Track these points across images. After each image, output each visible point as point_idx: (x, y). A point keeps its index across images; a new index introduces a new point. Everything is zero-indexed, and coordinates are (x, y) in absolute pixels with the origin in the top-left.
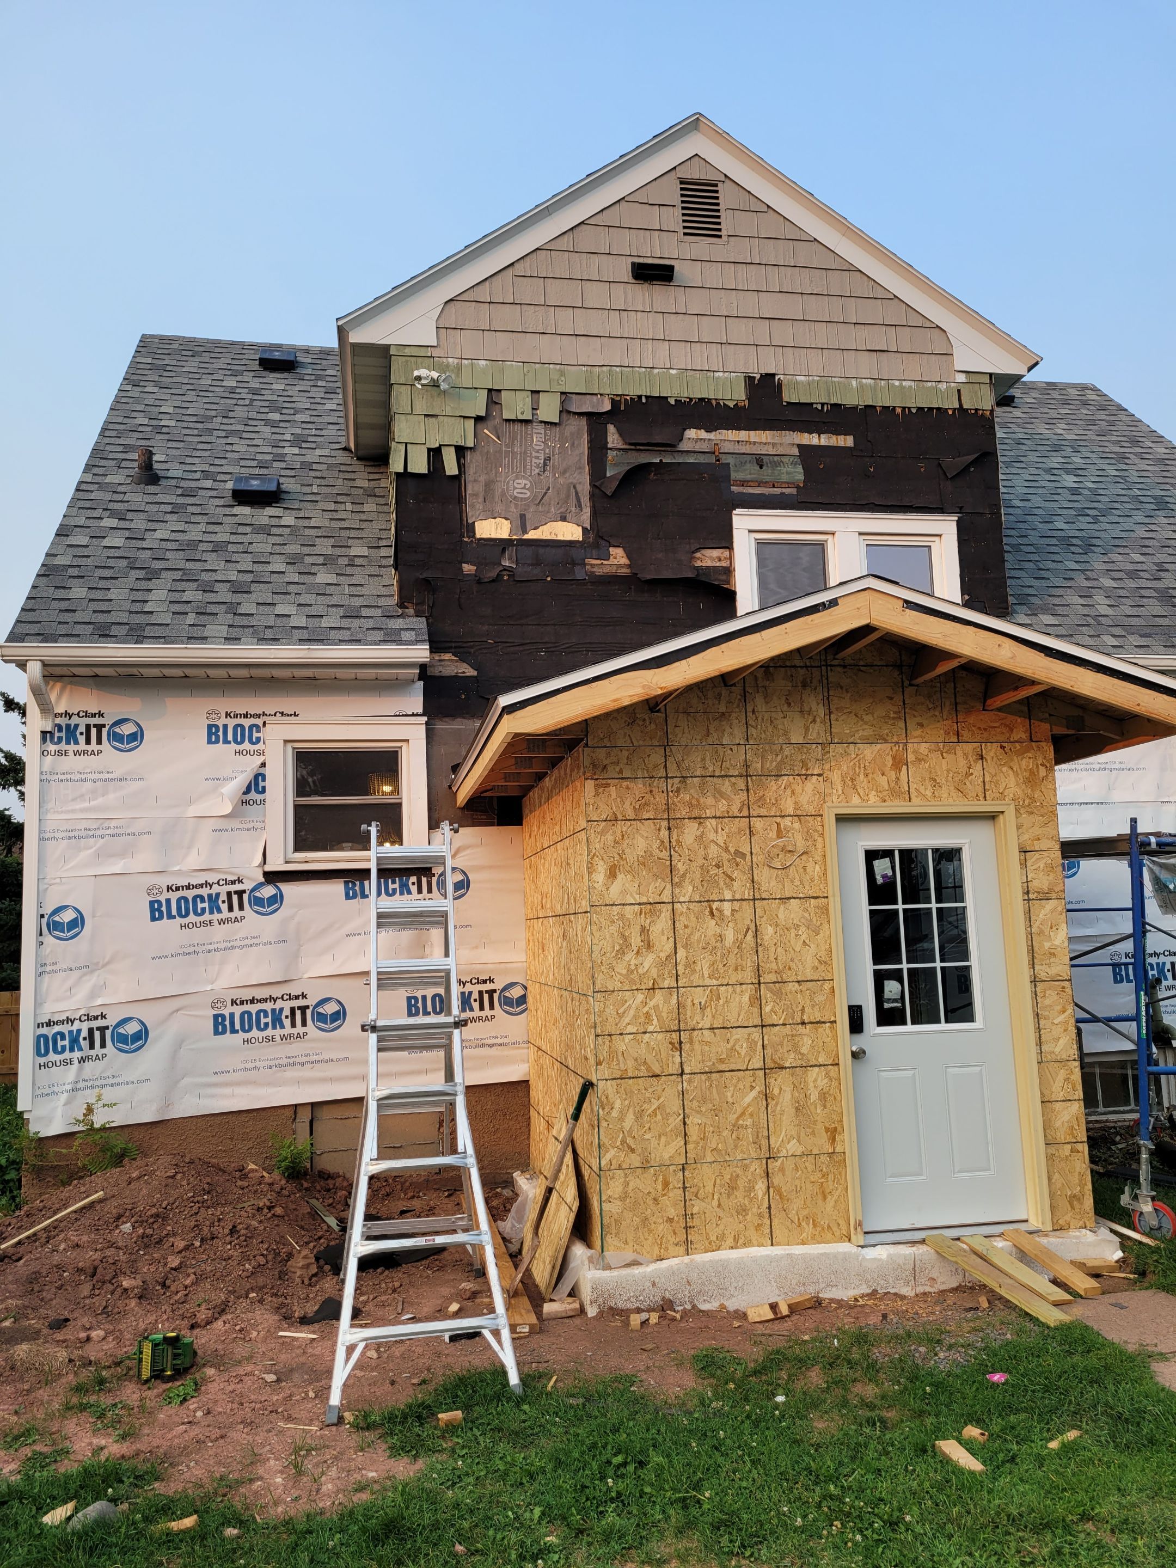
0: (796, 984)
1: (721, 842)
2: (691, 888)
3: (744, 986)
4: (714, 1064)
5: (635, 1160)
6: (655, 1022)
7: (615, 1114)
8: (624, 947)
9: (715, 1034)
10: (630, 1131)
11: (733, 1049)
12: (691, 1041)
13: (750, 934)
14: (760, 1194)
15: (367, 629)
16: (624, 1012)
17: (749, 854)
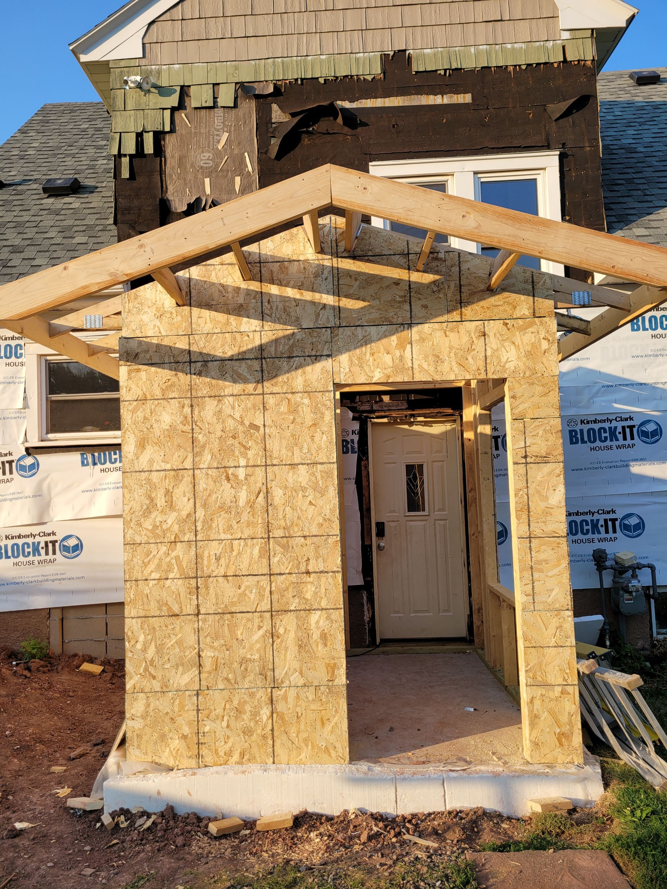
0: (303, 539)
1: (237, 416)
2: (210, 456)
3: (255, 541)
4: (226, 606)
5: (157, 686)
6: (176, 570)
7: (139, 646)
8: (150, 507)
9: (228, 581)
10: (152, 661)
11: (244, 594)
12: (207, 588)
13: (262, 495)
14: (265, 718)
16: (149, 562)
17: (262, 427)
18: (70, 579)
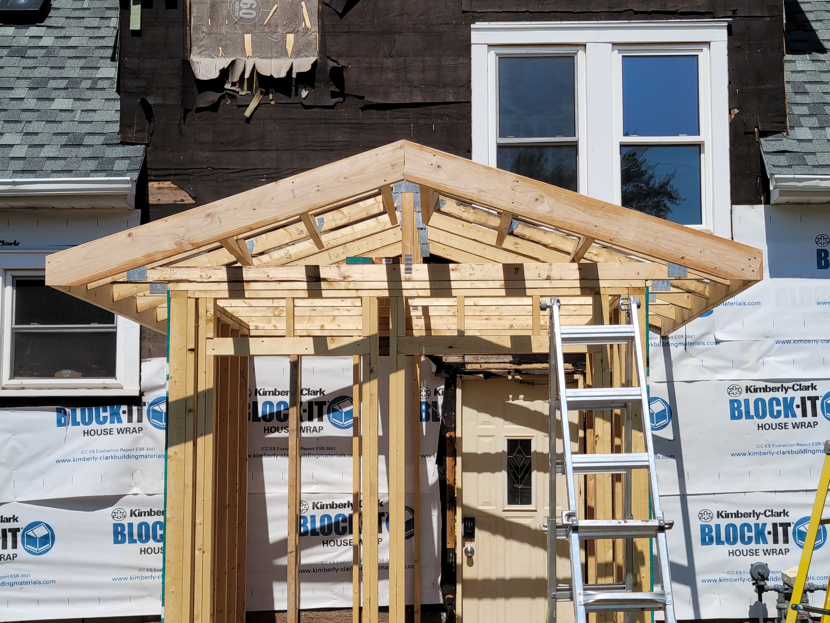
15: (84, 158)
18: (35, 583)
